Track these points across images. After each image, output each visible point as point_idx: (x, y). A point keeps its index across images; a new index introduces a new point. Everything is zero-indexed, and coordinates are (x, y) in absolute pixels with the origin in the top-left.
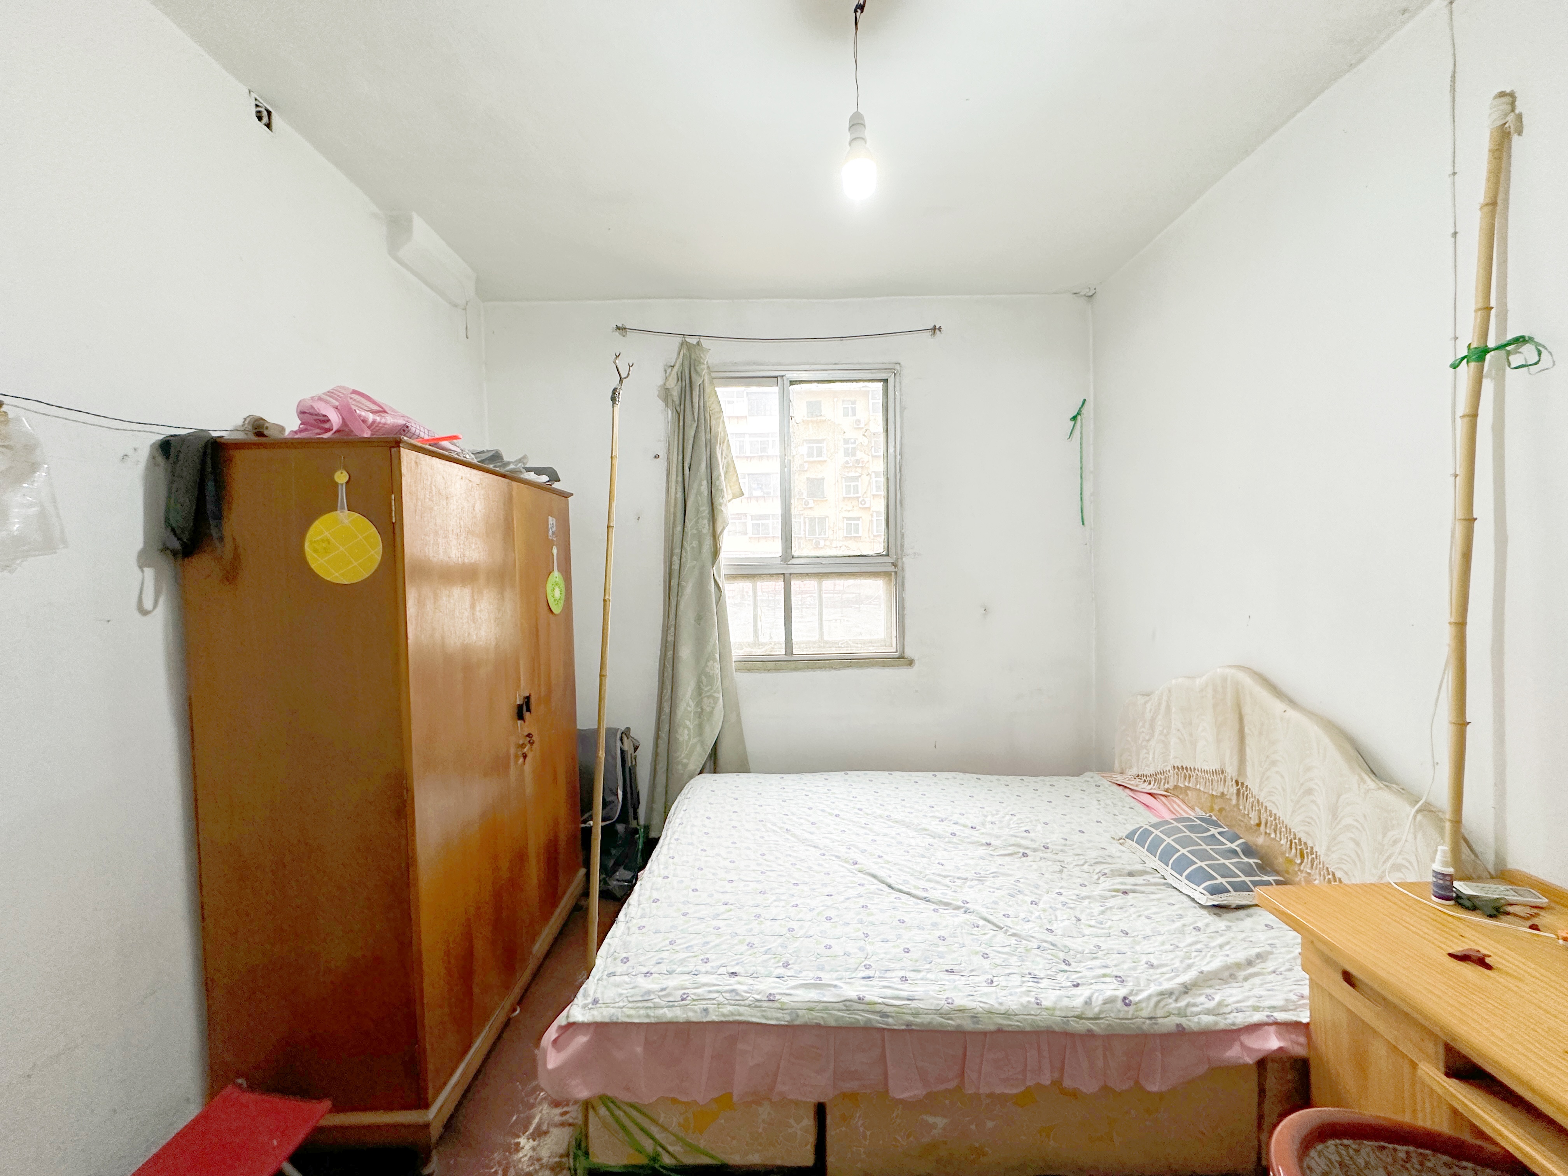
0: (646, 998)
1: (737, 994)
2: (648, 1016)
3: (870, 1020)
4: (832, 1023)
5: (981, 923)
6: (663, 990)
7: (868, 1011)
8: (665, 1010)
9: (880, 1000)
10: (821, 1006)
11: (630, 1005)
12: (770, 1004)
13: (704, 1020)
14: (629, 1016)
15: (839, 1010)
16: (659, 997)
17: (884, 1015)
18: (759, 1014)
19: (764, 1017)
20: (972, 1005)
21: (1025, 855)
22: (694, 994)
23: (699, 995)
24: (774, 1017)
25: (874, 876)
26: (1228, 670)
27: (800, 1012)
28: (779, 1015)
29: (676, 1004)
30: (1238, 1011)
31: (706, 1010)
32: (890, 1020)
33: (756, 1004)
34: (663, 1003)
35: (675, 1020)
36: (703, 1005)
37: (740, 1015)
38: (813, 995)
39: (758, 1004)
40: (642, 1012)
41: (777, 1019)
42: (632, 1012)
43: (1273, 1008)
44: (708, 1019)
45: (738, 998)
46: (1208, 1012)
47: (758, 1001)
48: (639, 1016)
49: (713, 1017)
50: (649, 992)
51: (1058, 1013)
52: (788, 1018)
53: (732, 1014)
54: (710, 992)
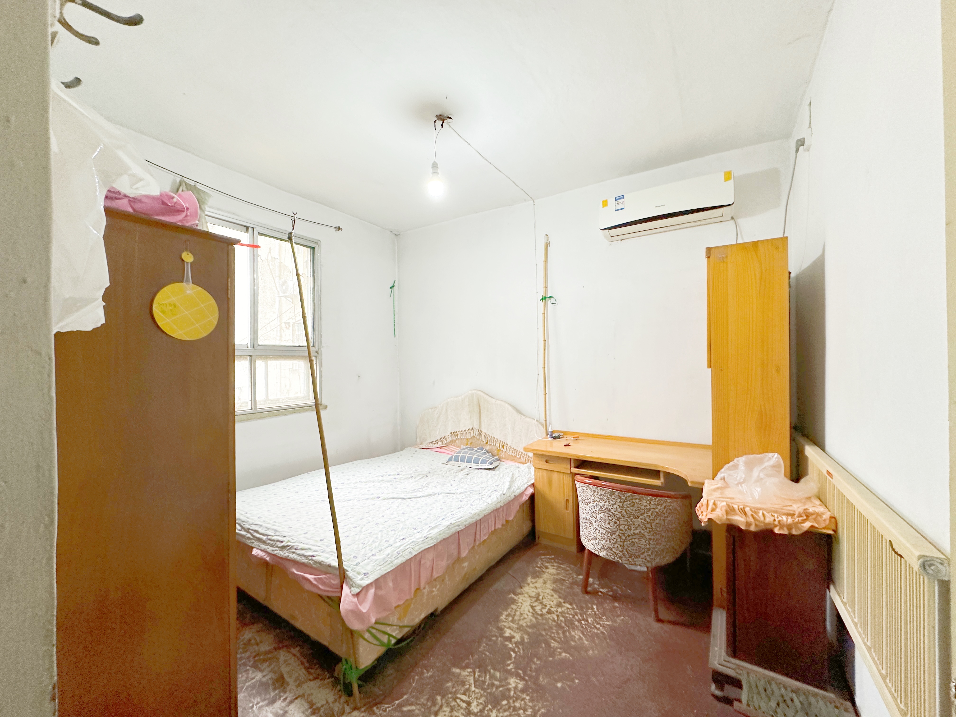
0: (385, 561)
1: (415, 542)
2: (392, 566)
3: (456, 529)
4: (447, 536)
5: (448, 495)
6: (388, 555)
7: (455, 527)
8: (396, 561)
9: (455, 522)
10: (442, 532)
11: (382, 566)
12: (427, 539)
13: (412, 556)
14: (386, 570)
15: (447, 530)
16: (389, 558)
17: (459, 526)
18: (427, 544)
19: (429, 545)
20: (476, 511)
21: (427, 476)
22: (401, 550)
23: (402, 549)
24: (431, 543)
25: (393, 498)
26: (474, 391)
27: (438, 537)
28: (432, 541)
29: (398, 556)
30: (522, 486)
31: (410, 553)
32: (461, 527)
33: (423, 542)
34: (393, 559)
35: (402, 562)
36: (407, 552)
37: (422, 548)
38: (436, 530)
39: (424, 541)
40: (389, 566)
41: (433, 543)
42: (385, 568)
43: (526, 483)
44: (413, 555)
45: (416, 543)
46: (517, 489)
47: (423, 540)
48: (389, 568)
49: (414, 553)
50: (384, 559)
51: (494, 504)
52: (435, 541)
53: (420, 549)
54: (405, 546)
